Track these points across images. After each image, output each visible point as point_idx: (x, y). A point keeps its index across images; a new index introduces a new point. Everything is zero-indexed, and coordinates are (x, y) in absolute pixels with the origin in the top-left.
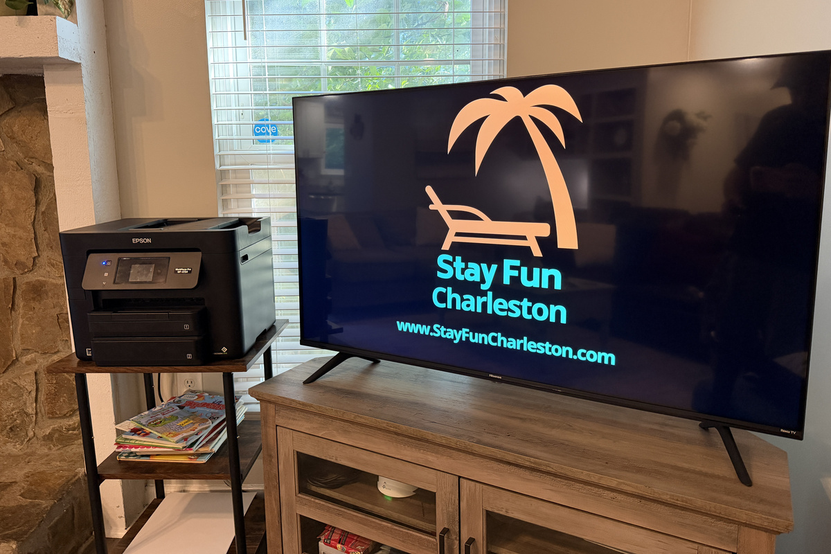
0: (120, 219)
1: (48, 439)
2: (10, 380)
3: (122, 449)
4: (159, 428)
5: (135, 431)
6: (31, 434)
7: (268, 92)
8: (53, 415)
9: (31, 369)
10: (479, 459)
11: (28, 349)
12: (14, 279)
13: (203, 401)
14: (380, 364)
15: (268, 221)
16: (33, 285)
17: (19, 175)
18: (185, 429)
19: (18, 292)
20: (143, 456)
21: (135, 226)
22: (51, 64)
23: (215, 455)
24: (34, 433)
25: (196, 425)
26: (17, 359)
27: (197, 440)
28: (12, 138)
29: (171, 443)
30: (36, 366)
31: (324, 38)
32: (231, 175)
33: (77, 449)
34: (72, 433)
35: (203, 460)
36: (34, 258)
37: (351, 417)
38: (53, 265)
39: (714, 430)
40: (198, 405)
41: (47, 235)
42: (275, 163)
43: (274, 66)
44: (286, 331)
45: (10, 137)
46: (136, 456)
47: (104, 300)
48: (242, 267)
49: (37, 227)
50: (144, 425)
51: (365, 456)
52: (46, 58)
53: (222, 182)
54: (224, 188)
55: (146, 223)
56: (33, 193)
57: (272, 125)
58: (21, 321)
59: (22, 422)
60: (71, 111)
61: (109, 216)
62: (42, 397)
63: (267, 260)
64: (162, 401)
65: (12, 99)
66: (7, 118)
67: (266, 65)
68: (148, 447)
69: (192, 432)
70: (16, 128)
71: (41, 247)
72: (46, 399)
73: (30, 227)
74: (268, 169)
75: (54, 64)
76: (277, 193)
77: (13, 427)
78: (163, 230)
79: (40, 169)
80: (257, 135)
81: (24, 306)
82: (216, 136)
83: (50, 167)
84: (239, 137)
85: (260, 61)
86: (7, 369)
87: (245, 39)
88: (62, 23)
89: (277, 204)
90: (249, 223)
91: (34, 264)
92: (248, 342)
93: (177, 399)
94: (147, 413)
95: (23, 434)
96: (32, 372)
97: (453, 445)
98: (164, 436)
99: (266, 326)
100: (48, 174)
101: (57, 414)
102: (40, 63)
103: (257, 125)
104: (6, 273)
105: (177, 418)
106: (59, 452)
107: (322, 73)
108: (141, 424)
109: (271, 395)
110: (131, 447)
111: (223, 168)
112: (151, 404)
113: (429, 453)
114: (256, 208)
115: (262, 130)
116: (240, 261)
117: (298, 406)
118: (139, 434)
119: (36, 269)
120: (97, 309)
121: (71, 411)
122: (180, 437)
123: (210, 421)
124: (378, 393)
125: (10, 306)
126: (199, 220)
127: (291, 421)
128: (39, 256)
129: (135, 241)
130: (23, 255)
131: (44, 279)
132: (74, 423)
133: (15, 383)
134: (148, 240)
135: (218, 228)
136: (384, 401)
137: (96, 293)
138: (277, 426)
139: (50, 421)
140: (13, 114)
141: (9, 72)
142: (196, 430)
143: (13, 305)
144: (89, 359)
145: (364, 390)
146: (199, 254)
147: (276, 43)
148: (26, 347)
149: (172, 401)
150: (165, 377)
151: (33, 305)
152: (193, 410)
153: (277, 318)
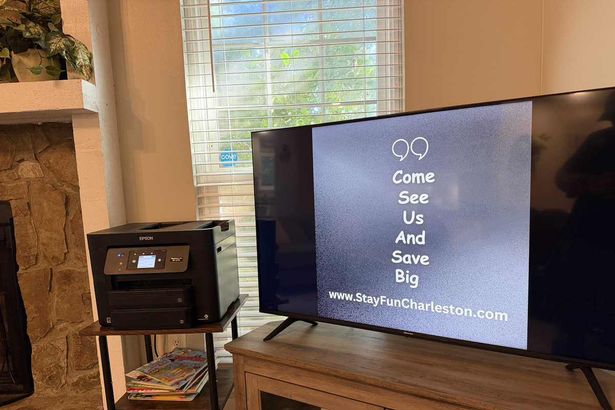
0: (126, 224)
1: (76, 385)
2: (48, 342)
3: (132, 391)
4: (157, 376)
5: (140, 378)
6: (63, 381)
7: (230, 129)
8: (79, 368)
9: (62, 335)
10: (399, 395)
11: (61, 320)
12: (51, 269)
13: (188, 356)
14: (318, 325)
15: (233, 222)
16: (65, 273)
17: (54, 194)
18: (177, 376)
19: (54, 279)
20: (147, 396)
21: (141, 228)
22: (77, 114)
23: (199, 395)
24: (66, 381)
25: (185, 373)
26: (53, 327)
27: (186, 384)
28: (49, 168)
29: (167, 387)
30: (67, 333)
31: (269, 89)
32: (205, 190)
33: (97, 393)
34: (93, 381)
35: (191, 399)
36: (65, 254)
37: (302, 365)
38: (78, 259)
39: (579, 370)
40: (185, 358)
41: (74, 237)
42: (236, 181)
43: (234, 111)
44: (247, 303)
45: (48, 167)
46: (142, 396)
47: (118, 282)
48: (218, 256)
49: (67, 231)
50: (147, 374)
51: (312, 393)
52: (75, 109)
53: (199, 196)
54: (200, 200)
55: (146, 226)
56: (64, 207)
57: (234, 153)
58: (56, 299)
59: (57, 373)
60: (91, 147)
61: (119, 222)
62: (71, 355)
63: (233, 251)
64: (158, 356)
65: (49, 140)
66: (46, 153)
67: (229, 110)
68: (151, 389)
69: (183, 378)
70: (51, 161)
71: (70, 246)
72: (75, 356)
73: (62, 231)
74: (231, 185)
75: (79, 114)
76: (238, 202)
77: (51, 376)
78: (160, 230)
79: (69, 190)
80: (222, 160)
81: (59, 288)
82: (194, 163)
83: (77, 188)
84: (210, 163)
85: (224, 107)
86: (46, 334)
87: (214, 91)
88: (86, 85)
89: (238, 210)
90: (221, 224)
91: (65, 258)
92: (223, 310)
93: (169, 355)
94: (148, 365)
95: (58, 382)
96: (64, 336)
97: (380, 384)
98: (162, 381)
99: (233, 299)
100: (75, 192)
101: (82, 366)
102: (69, 113)
103: (222, 154)
104: (46, 265)
105: (170, 368)
106: (83, 394)
107: (268, 115)
108: (145, 373)
109: (241, 349)
110: (138, 390)
111: (199, 185)
112: (150, 359)
113: (361, 391)
114: (223, 214)
115: (226, 157)
116: (216, 251)
117: (262, 357)
118: (144, 380)
119: (67, 261)
120: (114, 289)
121: (92, 364)
122: (174, 381)
123: (194, 370)
124: (319, 347)
125: (48, 289)
126: (184, 223)
127: (256, 368)
128: (68, 252)
129: (141, 238)
130: (57, 252)
131: (72, 269)
132: (95, 374)
133: (52, 345)
134: (151, 238)
135: (200, 228)
136: (324, 352)
137: (113, 277)
138: (245, 372)
139: (77, 372)
140: (49, 150)
141: (47, 120)
142: (185, 377)
143: (50, 288)
144: (109, 325)
145: (309, 345)
146: (188, 247)
147: (235, 94)
148: (60, 318)
149: (165, 356)
150: (159, 338)
151: (64, 287)
152: (182, 362)
153: (241, 293)
